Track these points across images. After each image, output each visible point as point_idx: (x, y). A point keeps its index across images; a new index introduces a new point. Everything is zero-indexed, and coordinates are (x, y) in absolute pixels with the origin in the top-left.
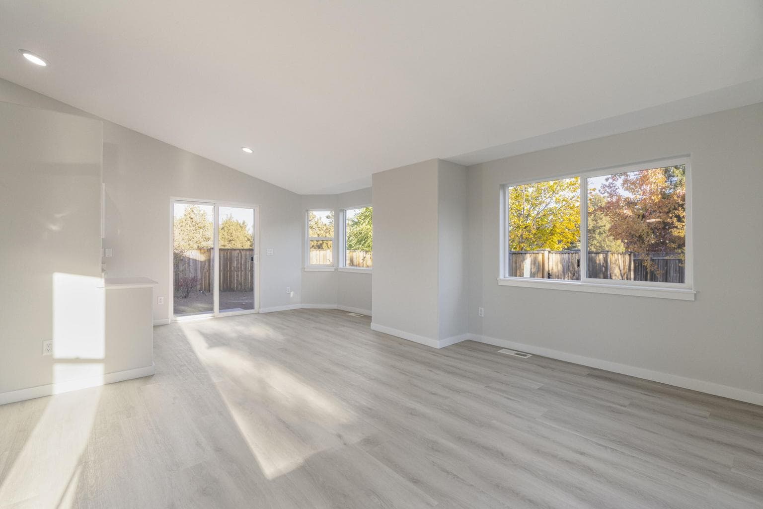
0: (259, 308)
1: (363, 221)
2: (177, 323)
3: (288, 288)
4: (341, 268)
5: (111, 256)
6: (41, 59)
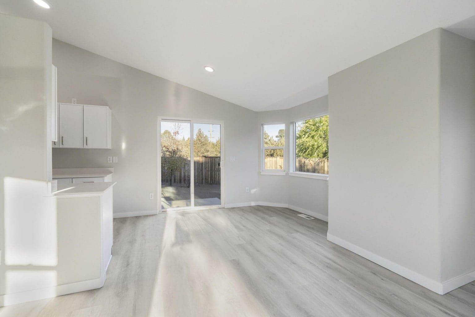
0: (225, 204)
1: (304, 136)
2: (166, 213)
3: (247, 188)
4: (291, 173)
5: (117, 162)
6: (47, 3)
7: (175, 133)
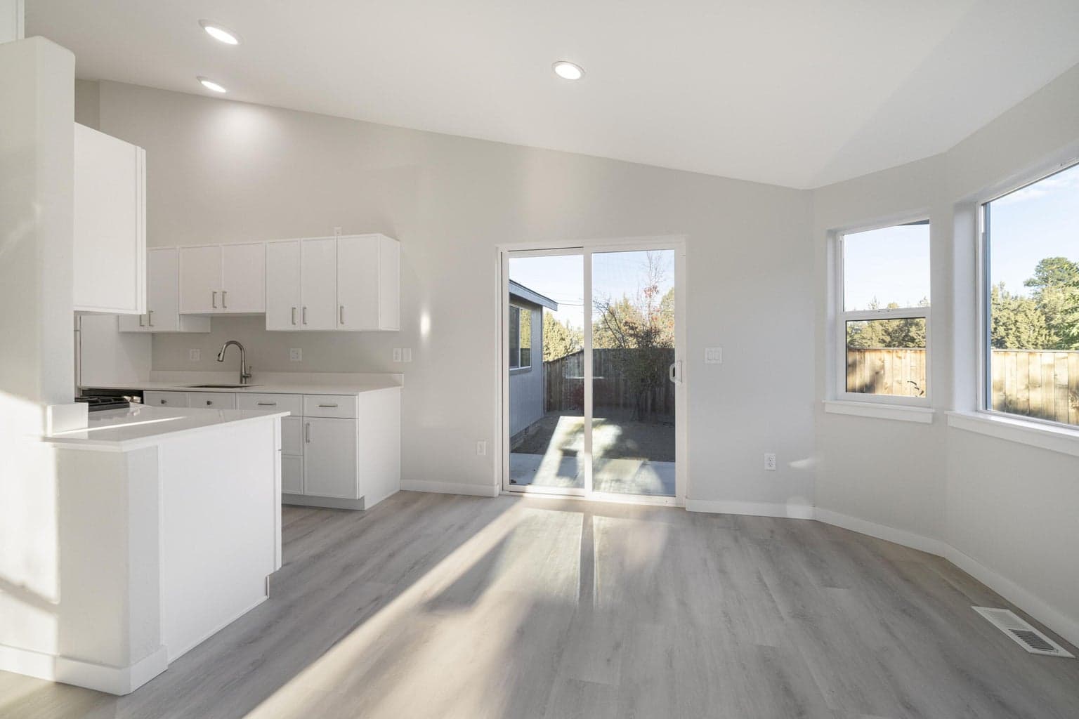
0: (685, 495)
3: (767, 456)
4: (962, 417)
5: (412, 361)
7: (650, 290)
